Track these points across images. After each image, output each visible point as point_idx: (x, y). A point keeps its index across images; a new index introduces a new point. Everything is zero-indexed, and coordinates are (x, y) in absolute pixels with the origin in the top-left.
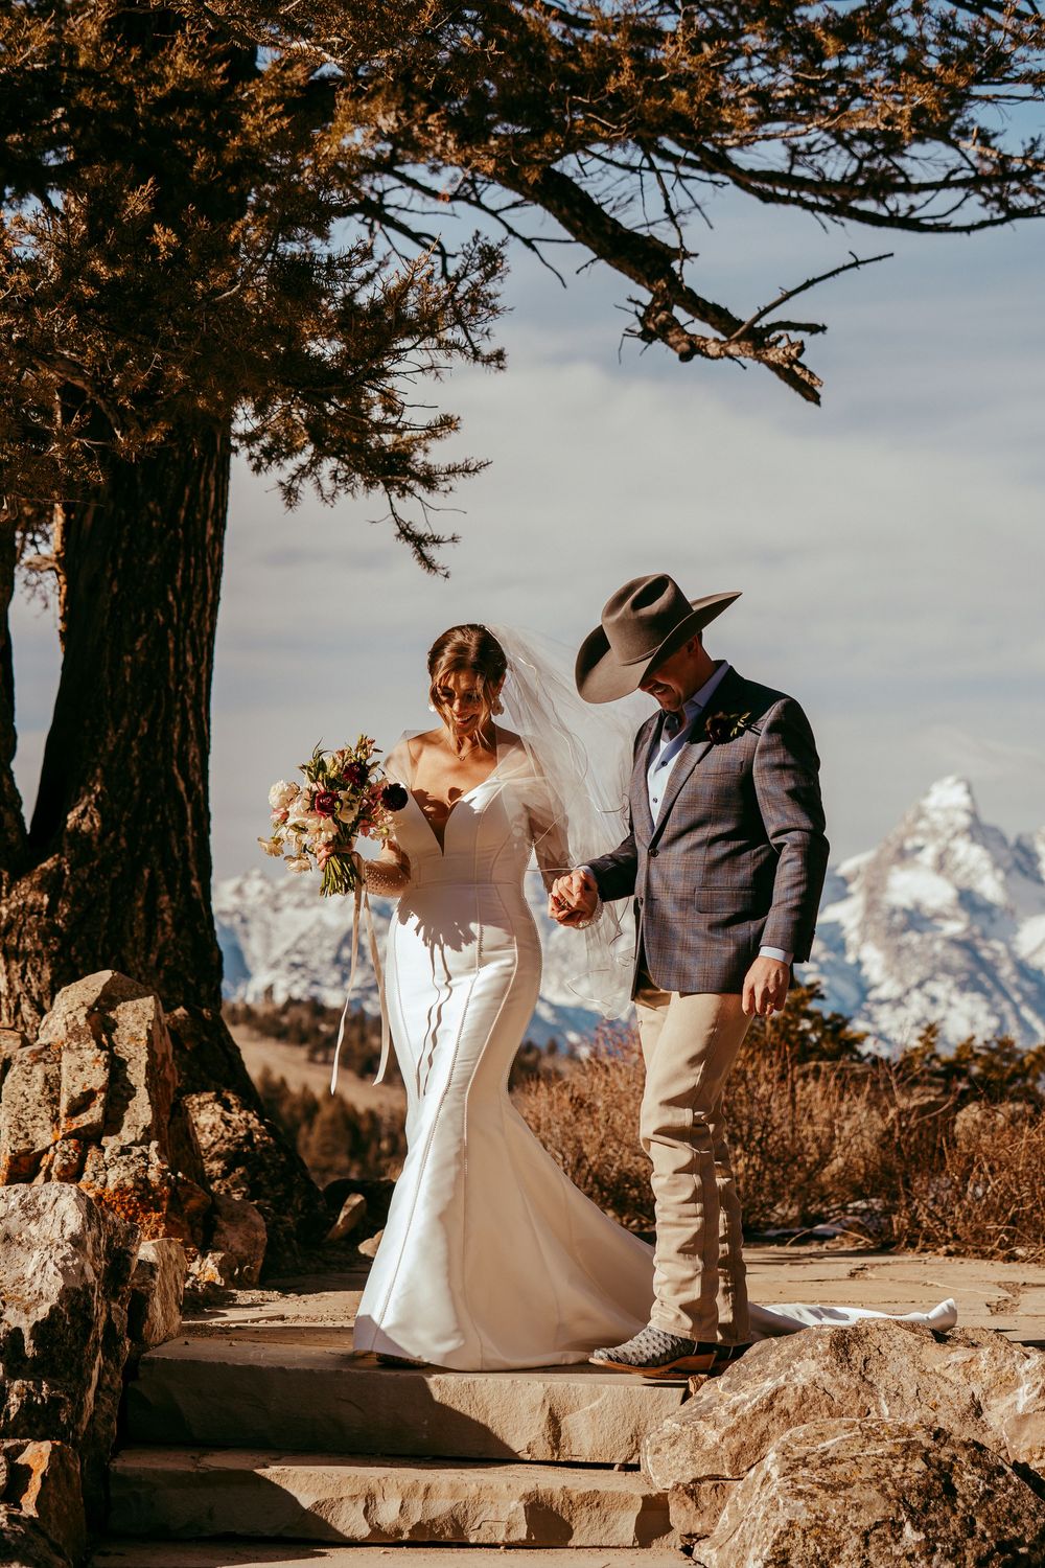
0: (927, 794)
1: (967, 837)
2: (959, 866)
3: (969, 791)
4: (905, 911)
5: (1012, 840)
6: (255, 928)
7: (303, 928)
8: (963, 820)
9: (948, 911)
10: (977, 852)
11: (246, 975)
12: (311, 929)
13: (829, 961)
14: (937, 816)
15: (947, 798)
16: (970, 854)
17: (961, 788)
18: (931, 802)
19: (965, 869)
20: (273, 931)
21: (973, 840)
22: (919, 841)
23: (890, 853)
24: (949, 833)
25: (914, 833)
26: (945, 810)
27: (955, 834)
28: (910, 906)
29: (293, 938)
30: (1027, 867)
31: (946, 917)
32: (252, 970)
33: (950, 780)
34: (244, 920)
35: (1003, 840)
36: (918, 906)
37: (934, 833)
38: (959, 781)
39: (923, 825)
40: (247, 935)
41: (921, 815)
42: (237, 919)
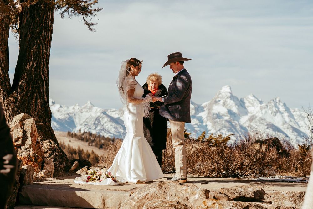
0: (221, 89)
1: (230, 98)
2: (228, 104)
3: (230, 89)
4: (216, 114)
5: (239, 100)
6: (77, 116)
7: (87, 117)
8: (229, 95)
9: (226, 114)
10: (232, 101)
11: (75, 127)
12: (89, 117)
13: (200, 125)
14: (223, 94)
15: (226, 90)
16: (231, 102)
17: (229, 88)
18: (222, 91)
19: (229, 105)
20: (81, 117)
21: (231, 99)
22: (219, 99)
23: (213, 102)
24: (226, 98)
25: (218, 97)
26: (225, 93)
27: (227, 98)
28: (217, 113)
29: (85, 119)
30: (243, 105)
31: (225, 116)
32: (77, 126)
33: (226, 86)
34: (75, 115)
35: (238, 99)
36: (219, 113)
37: (223, 97)
38: (228, 86)
39: (220, 96)
40: (75, 118)
41: (220, 94)
42: (73, 114)
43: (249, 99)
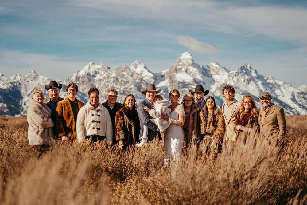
0: (181, 56)
1: (192, 66)
3: (191, 55)
4: (182, 83)
5: (201, 67)
6: (23, 86)
7: (35, 86)
8: (191, 62)
9: (192, 83)
10: (195, 69)
11: (22, 98)
12: (37, 86)
14: (184, 61)
15: (186, 57)
16: (193, 69)
17: (189, 54)
18: (182, 58)
19: (192, 73)
20: (27, 87)
21: (193, 67)
22: (180, 67)
23: (173, 69)
24: (188, 65)
25: (179, 65)
26: (186, 60)
27: (189, 65)
28: (182, 81)
29: (33, 89)
30: (205, 73)
31: (191, 84)
32: (23, 97)
33: (186, 53)
34: (20, 84)
35: (199, 67)
36: (184, 82)
37: (184, 65)
38: (189, 53)
39: (180, 63)
40: (21, 88)
41: (180, 61)
42: (18, 83)
43: (213, 66)
